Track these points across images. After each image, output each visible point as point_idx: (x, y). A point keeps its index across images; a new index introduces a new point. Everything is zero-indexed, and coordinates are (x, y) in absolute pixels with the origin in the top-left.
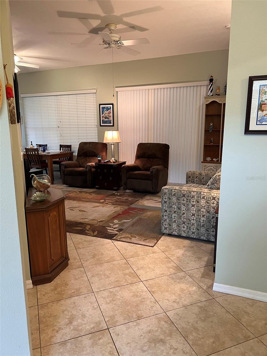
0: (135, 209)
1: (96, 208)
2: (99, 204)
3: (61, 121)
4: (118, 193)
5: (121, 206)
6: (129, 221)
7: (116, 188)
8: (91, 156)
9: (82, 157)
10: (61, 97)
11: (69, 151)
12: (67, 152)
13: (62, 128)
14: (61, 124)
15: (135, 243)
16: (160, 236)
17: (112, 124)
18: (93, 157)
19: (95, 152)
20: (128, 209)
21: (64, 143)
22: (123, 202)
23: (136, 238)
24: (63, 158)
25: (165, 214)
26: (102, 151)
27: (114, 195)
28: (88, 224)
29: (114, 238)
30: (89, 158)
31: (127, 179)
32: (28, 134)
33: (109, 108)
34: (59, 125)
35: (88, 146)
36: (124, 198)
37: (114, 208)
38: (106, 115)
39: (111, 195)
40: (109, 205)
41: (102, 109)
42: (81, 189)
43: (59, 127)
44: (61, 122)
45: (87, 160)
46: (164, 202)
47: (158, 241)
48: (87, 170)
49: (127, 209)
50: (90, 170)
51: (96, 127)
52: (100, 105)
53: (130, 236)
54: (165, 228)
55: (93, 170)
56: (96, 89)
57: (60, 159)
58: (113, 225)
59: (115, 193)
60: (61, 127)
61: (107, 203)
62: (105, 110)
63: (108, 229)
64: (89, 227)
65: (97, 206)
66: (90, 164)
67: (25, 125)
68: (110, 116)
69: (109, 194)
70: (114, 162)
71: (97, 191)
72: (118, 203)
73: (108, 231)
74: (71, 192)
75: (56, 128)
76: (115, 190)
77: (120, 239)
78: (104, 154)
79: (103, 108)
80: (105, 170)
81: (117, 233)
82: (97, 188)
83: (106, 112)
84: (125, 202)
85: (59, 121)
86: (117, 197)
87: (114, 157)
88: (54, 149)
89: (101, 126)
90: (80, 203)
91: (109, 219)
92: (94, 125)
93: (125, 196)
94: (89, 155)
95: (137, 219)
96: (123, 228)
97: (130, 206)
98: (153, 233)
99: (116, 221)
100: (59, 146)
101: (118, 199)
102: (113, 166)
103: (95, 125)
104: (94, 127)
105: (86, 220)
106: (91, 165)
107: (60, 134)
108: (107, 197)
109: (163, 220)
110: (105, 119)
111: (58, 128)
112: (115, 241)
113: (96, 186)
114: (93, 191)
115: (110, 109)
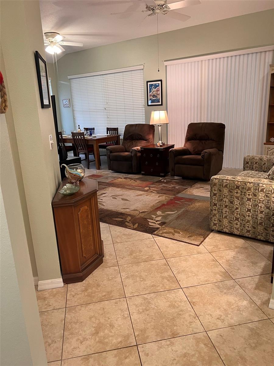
0: (182, 198)
1: (140, 197)
2: (143, 192)
3: (108, 102)
4: (164, 179)
5: (166, 195)
6: (174, 212)
7: (163, 174)
8: (137, 140)
9: (128, 141)
10: (108, 76)
11: (116, 134)
12: (114, 135)
13: (108, 110)
14: (108, 105)
15: (178, 239)
16: (208, 233)
17: (160, 103)
18: (139, 140)
19: (141, 135)
20: (174, 198)
21: (111, 126)
22: (169, 190)
23: (180, 233)
24: (110, 142)
25: (214, 208)
26: (149, 134)
27: (160, 182)
28: (129, 215)
29: (155, 232)
30: (136, 142)
31: (175, 164)
32: (76, 117)
33: (157, 85)
34: (106, 107)
35: (134, 128)
36: (170, 185)
37: (159, 197)
38: (154, 93)
39: (156, 182)
40: (153, 194)
41: (150, 87)
42: (126, 174)
43: (105, 109)
44: (108, 103)
45: (133, 144)
46: (213, 194)
47: (205, 239)
48: (132, 155)
49: (173, 199)
50: (136, 155)
51: (143, 107)
52: (147, 82)
53: (173, 231)
54: (214, 224)
55: (139, 154)
56: (142, 65)
57: (107, 143)
58: (156, 218)
59: (162, 179)
60: (108, 108)
61: (152, 192)
62: (153, 88)
63: (150, 222)
64: (129, 218)
65: (141, 195)
66: (135, 148)
67: (72, 108)
68: (158, 94)
69: (155, 181)
70: (161, 146)
71: (143, 177)
72: (164, 192)
73: (150, 224)
74: (116, 178)
75: (103, 110)
76: (162, 176)
77: (161, 234)
78: (151, 136)
79: (151, 85)
80: (151, 155)
81: (159, 226)
82: (143, 174)
83: (154, 90)
84: (172, 190)
85: (106, 102)
86: (163, 184)
87: (161, 139)
88: (101, 133)
89: (148, 105)
90: (124, 190)
91: (152, 210)
92: (141, 105)
93: (172, 184)
94: (135, 138)
95: (183, 211)
96: (167, 221)
97: (176, 195)
98: (200, 228)
99: (159, 213)
100: (106, 129)
101: (164, 187)
102: (160, 150)
103: (143, 105)
104: (141, 107)
105: (128, 210)
106: (136, 149)
107: (107, 117)
108: (152, 184)
109: (212, 215)
110: (153, 97)
111: (105, 110)
112: (156, 236)
113: (142, 172)
114: (139, 177)
115: (159, 86)
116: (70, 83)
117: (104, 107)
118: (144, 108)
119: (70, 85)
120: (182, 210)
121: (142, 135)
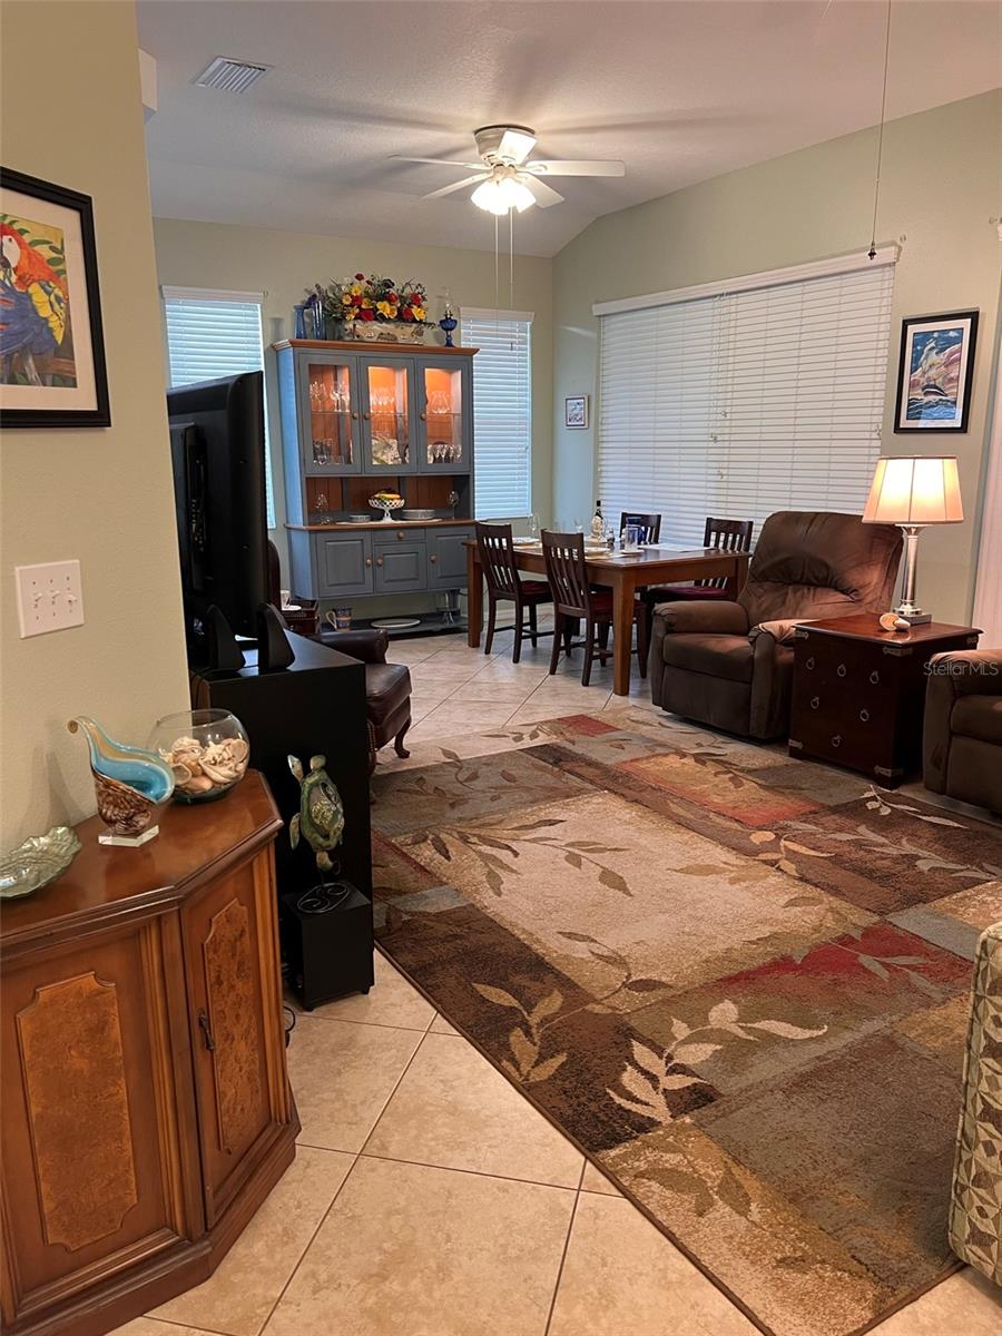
0: (911, 944)
1: (696, 879)
2: (731, 857)
3: (728, 410)
4: (886, 799)
5: (836, 902)
6: (808, 1034)
7: (887, 772)
8: (809, 584)
9: (767, 585)
10: (741, 300)
11: (732, 548)
12: (726, 552)
13: (726, 444)
14: (727, 423)
15: (706, 1260)
16: (929, 1269)
18: (816, 586)
19: (827, 567)
20: (868, 932)
21: (729, 512)
22: (869, 874)
23: (744, 1213)
25: (984, 1137)
26: (862, 561)
27: (855, 811)
28: (567, 984)
29: (613, 1153)
30: (799, 594)
31: (952, 734)
33: (952, 334)
34: (719, 431)
35: (801, 529)
36: (897, 841)
37: (792, 903)
38: (932, 373)
39: (835, 810)
40: (774, 879)
41: (914, 346)
42: (720, 739)
43: (715, 440)
44: (728, 416)
45: (784, 603)
46: (984, 1042)
47: (880, 1316)
48: (756, 655)
49: (856, 934)
50: (770, 656)
51: (875, 436)
52: (906, 323)
53: (712, 1172)
54: (972, 1234)
55: (787, 656)
57: (698, 583)
58: (685, 1042)
59: (873, 799)
60: (726, 437)
61: (773, 863)
62: (932, 348)
63: (636, 1065)
64: (553, 1003)
65: (708, 870)
66: (773, 626)
67: (597, 430)
68: (951, 380)
69: (832, 802)
70: (901, 631)
71: (798, 765)
72: (839, 876)
73: (630, 1078)
74: (660, 750)
75: (705, 444)
76: (880, 781)
77: (638, 1175)
79: (923, 338)
80: (842, 666)
81: (659, 1110)
82: (794, 753)
83: (934, 357)
84: (884, 878)
85: (719, 410)
86: (862, 829)
87: (913, 598)
89: (898, 429)
90: (650, 822)
91: (700, 980)
92: (868, 427)
93: (913, 837)
94: (799, 578)
95: (868, 1037)
96: (729, 1085)
97: (892, 918)
98: (900, 1212)
99: (724, 1014)
100: (705, 523)
101: (859, 844)
102: (886, 651)
103: (874, 427)
104: (867, 435)
105: (581, 950)
106: (775, 632)
107: (716, 471)
108: (810, 816)
109: (968, 1171)
110: (925, 394)
111: (712, 444)
112: (602, 1179)
113: (792, 743)
114: (769, 762)
115: (959, 340)
116: (599, 333)
117: (712, 431)
118: (878, 443)
119: (599, 337)
120: (869, 1027)
121: (830, 562)
